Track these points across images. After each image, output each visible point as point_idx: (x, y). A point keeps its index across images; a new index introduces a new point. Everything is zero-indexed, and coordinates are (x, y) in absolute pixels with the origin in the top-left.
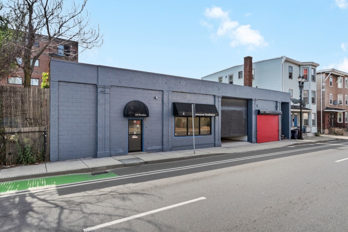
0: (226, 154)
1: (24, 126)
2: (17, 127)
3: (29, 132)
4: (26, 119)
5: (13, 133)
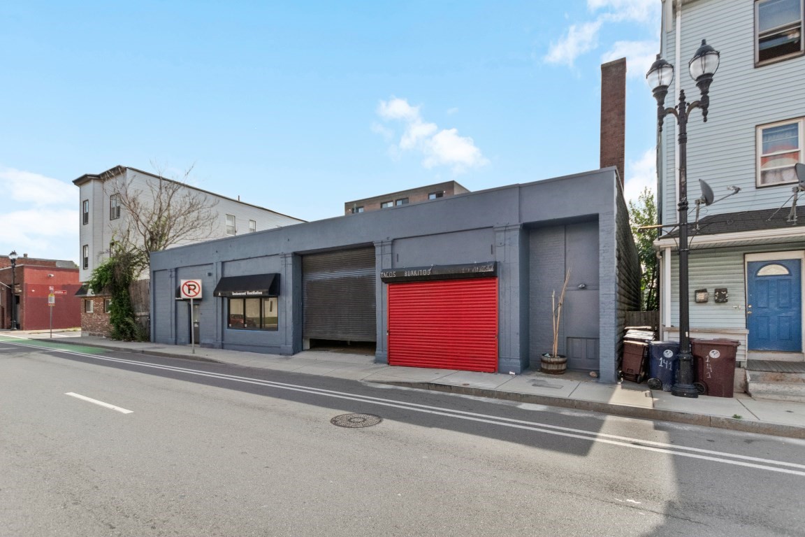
0: (216, 362)
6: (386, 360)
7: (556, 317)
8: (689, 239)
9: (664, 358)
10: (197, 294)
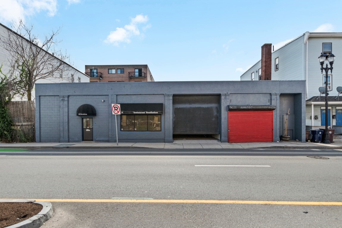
1: (24, 122)
2: (21, 122)
3: (26, 125)
4: (25, 118)
5: (19, 126)
6: (227, 141)
7: (286, 124)
8: (328, 102)
9: (319, 134)
10: (118, 112)
